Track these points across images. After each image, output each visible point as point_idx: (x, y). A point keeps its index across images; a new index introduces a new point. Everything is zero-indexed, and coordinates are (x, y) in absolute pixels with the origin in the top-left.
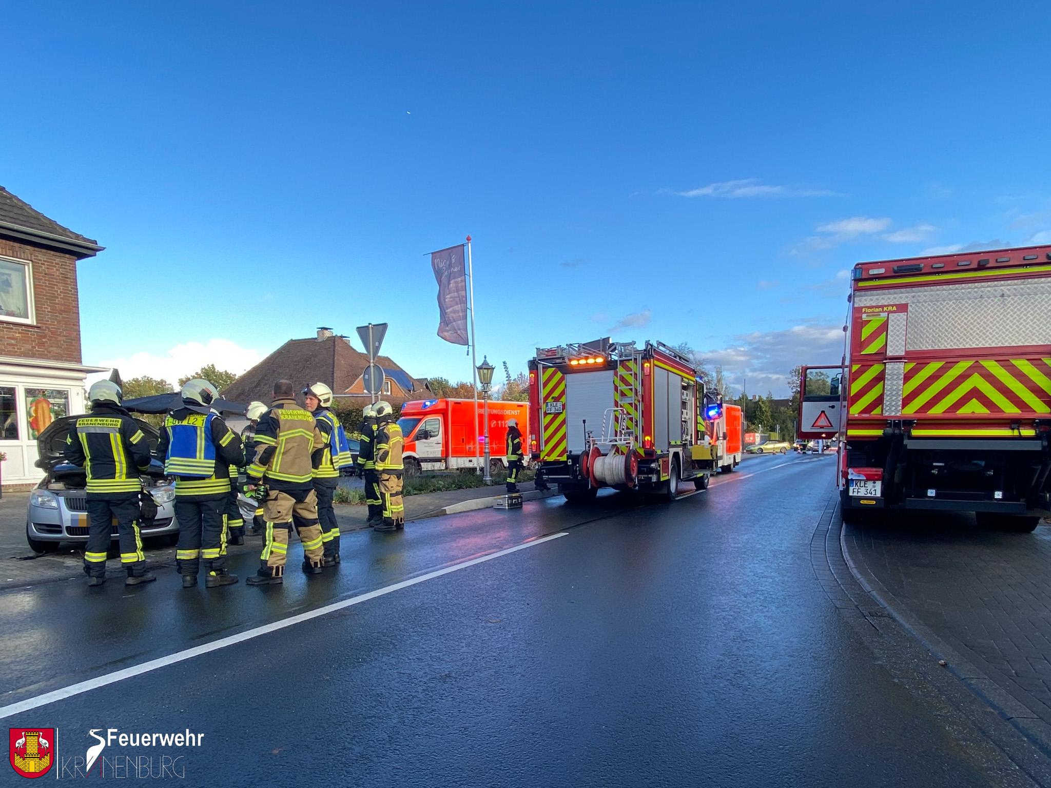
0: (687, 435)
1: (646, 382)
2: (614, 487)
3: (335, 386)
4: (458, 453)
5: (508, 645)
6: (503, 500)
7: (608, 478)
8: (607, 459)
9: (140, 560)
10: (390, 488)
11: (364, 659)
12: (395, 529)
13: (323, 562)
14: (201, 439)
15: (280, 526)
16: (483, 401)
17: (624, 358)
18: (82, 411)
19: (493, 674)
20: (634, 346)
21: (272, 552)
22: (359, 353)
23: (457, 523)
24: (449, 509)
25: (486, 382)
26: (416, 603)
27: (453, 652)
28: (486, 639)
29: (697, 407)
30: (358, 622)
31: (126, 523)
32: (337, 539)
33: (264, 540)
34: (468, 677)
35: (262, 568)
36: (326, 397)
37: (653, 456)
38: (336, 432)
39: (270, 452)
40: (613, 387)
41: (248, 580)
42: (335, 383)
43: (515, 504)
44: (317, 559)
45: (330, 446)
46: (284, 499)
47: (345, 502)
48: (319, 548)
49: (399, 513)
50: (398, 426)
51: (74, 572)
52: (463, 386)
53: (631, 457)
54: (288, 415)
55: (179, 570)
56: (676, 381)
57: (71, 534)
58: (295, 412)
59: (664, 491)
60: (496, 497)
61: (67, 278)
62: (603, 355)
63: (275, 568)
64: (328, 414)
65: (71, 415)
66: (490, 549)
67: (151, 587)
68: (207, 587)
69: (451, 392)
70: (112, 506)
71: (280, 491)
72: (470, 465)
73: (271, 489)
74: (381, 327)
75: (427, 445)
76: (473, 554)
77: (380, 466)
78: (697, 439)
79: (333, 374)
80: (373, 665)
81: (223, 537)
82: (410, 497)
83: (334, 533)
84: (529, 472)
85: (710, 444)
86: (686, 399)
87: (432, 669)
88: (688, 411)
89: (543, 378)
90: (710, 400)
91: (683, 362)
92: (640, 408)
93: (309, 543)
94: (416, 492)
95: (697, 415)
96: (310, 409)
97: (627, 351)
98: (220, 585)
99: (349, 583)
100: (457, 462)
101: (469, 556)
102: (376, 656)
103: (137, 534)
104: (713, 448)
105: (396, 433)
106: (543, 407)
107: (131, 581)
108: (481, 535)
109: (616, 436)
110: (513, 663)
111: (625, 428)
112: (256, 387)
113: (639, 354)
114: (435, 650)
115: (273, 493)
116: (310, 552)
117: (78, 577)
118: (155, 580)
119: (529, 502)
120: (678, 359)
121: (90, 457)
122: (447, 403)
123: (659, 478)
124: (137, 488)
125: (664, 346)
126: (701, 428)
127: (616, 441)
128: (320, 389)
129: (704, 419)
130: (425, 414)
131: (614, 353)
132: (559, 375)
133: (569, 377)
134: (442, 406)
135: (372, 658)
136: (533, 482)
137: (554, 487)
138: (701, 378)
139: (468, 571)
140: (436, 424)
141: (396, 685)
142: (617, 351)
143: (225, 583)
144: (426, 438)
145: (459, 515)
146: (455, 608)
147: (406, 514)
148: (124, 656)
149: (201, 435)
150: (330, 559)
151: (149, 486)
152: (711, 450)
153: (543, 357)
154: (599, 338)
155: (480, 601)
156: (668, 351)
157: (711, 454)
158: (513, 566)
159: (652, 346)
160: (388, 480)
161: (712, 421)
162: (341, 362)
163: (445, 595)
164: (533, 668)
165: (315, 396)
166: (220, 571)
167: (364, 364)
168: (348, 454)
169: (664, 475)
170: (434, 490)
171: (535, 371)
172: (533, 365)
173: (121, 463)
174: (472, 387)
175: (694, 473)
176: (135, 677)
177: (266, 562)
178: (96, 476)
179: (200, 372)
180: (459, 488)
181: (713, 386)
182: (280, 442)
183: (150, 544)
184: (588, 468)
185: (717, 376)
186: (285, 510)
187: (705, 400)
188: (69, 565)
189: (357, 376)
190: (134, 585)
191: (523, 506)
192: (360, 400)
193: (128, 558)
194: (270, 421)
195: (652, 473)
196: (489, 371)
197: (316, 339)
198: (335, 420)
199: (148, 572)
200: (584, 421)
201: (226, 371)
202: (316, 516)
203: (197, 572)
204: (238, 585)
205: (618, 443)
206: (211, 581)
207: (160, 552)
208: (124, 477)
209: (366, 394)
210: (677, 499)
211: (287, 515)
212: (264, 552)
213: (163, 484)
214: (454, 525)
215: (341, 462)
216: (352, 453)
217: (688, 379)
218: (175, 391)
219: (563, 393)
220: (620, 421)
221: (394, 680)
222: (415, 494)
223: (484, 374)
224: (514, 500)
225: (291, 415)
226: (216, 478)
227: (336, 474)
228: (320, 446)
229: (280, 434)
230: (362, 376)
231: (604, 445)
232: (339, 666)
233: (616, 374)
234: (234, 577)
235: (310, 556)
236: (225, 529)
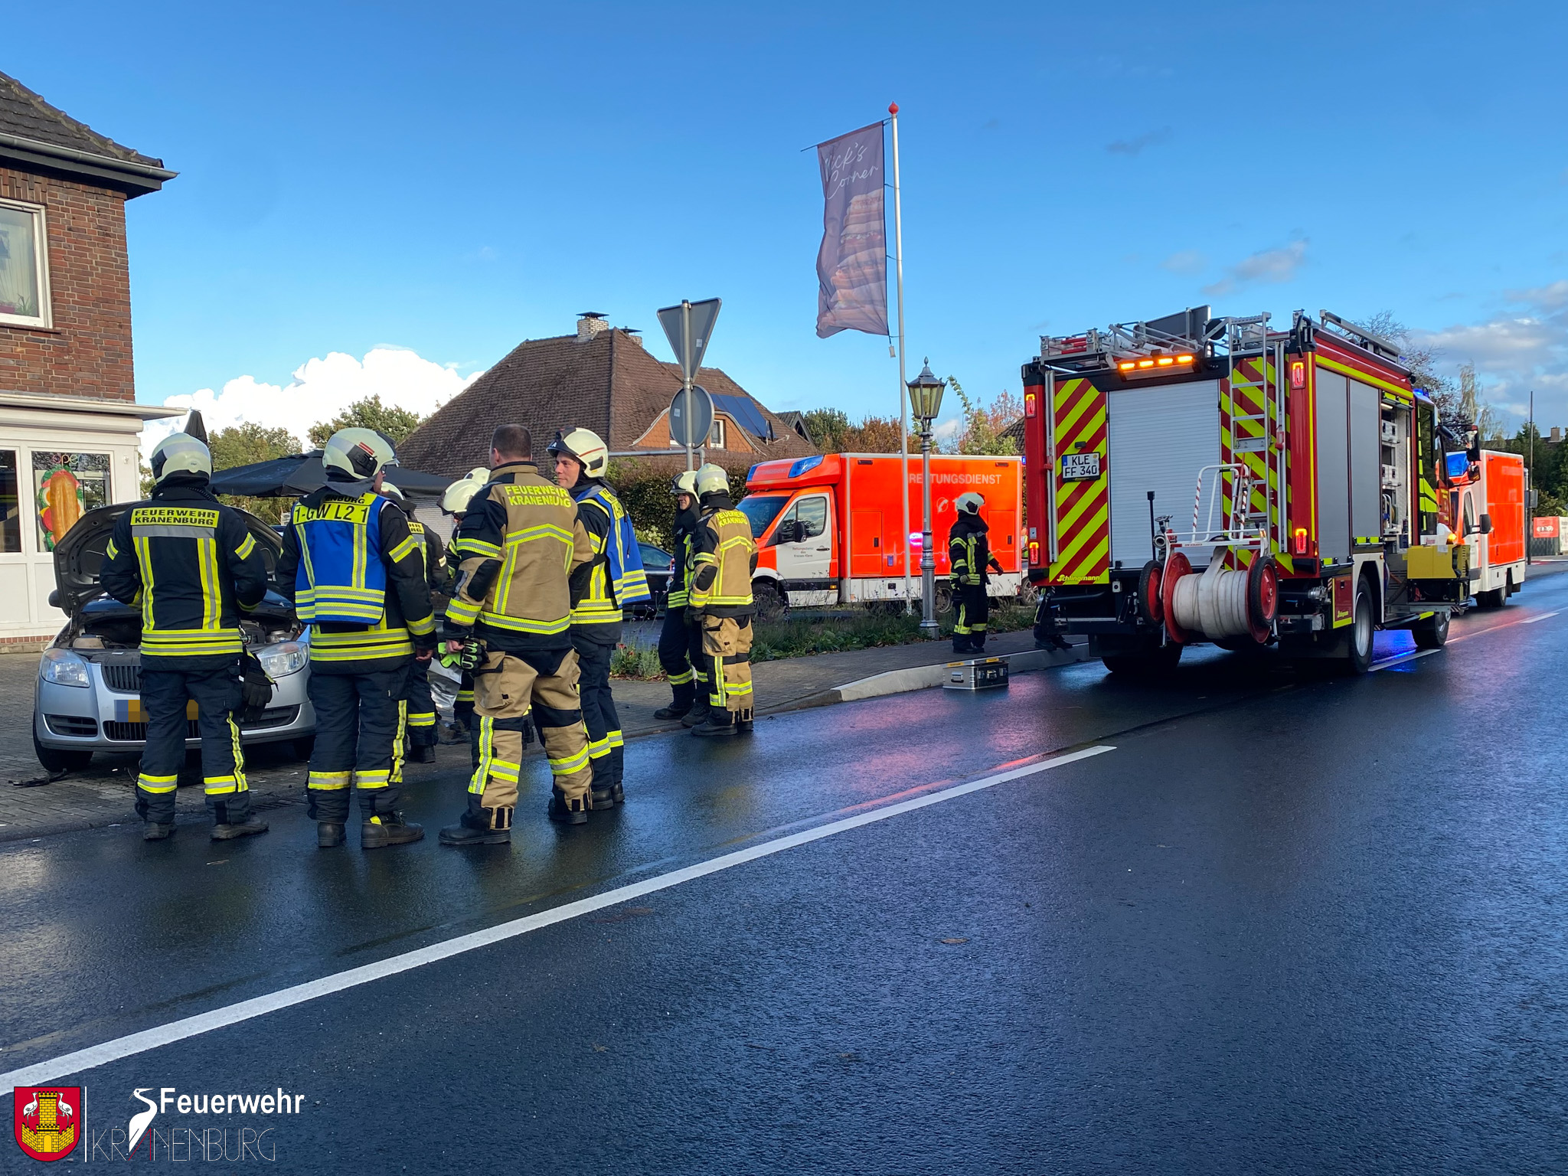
0: (1395, 522)
1: (1297, 403)
2: (1219, 642)
3: (612, 432)
4: (865, 570)
5: (986, 996)
6: (965, 671)
7: (1208, 620)
8: (1205, 580)
9: (240, 790)
10: (722, 645)
11: (676, 1012)
12: (733, 732)
13: (590, 801)
14: (360, 549)
15: (505, 725)
16: (921, 456)
17: (1243, 352)
18: (136, 498)
19: (953, 1059)
20: (1268, 324)
21: (490, 779)
22: (660, 363)
23: (866, 721)
24: (848, 691)
25: (926, 416)
26: (783, 895)
27: (863, 1005)
28: (936, 979)
29: (1418, 458)
30: (662, 931)
31: (215, 716)
32: (617, 753)
33: (476, 754)
34: (898, 1065)
35: (470, 811)
36: (595, 457)
37: (1314, 573)
38: (618, 529)
39: (489, 573)
40: (1216, 417)
41: (442, 835)
42: (612, 427)
43: (992, 680)
44: (579, 793)
45: (606, 559)
46: (515, 669)
47: (632, 675)
48: (583, 771)
49: (742, 698)
50: (742, 514)
51: (117, 812)
52: (874, 426)
53: (1262, 576)
54: (523, 495)
55: (313, 813)
56: (1367, 401)
57: (112, 738)
58: (537, 490)
59: (1341, 652)
60: (949, 665)
61: (107, 235)
62: (1193, 346)
63: (495, 811)
64: (601, 493)
65: (114, 503)
66: (938, 780)
67: (260, 847)
68: (364, 849)
69: (850, 438)
70: (190, 682)
71: (509, 653)
72: (890, 595)
73: (492, 648)
74: (708, 306)
75: (799, 553)
76: (901, 790)
77: (699, 600)
78: (1418, 531)
79: (608, 408)
80: (695, 1026)
81: (398, 747)
82: (766, 665)
83: (611, 740)
84: (1020, 610)
85: (1449, 542)
86: (1390, 441)
87: (818, 1042)
88: (1396, 468)
89: (1056, 402)
90: (1449, 444)
91: (1383, 356)
92: (1283, 463)
93: (563, 761)
94: (777, 654)
95: (1418, 476)
96: (563, 483)
97: (1252, 335)
98: (389, 845)
99: (643, 845)
100: (861, 590)
101: (894, 793)
102: (700, 1007)
103: (235, 739)
104: (1458, 552)
105: (734, 530)
106: (1057, 467)
107: (221, 832)
108: (917, 749)
109: (1226, 527)
110: (996, 1037)
111: (1248, 510)
112: (457, 439)
113: (1279, 341)
114: (824, 1000)
115: (496, 658)
116: (565, 779)
117: (123, 821)
118: (266, 830)
119: (1023, 677)
120: (1370, 350)
121: (152, 586)
122: (843, 462)
123: (1328, 621)
124: (235, 648)
125: (1338, 321)
126: (1428, 506)
127: (1227, 539)
128: (584, 443)
129: (1435, 486)
130: (797, 487)
131: (1219, 341)
132: (1093, 393)
133: (1116, 398)
134: (830, 469)
135: (693, 1010)
136: (1029, 635)
137: (1080, 643)
138: (1426, 393)
139: (892, 825)
140: (821, 509)
141: (744, 1072)
142: (1226, 337)
143: (399, 840)
144: (798, 540)
145: (869, 703)
146: (864, 908)
147: (757, 702)
148: (209, 984)
149: (360, 540)
150: (604, 795)
151: (257, 642)
152: (1455, 557)
153: (1056, 355)
154: (1184, 310)
155: (921, 894)
156: (1344, 332)
157: (1454, 567)
158: (991, 818)
159: (1309, 322)
160: (717, 629)
161: (1455, 490)
162: (625, 383)
163: (843, 878)
164: (1043, 1050)
165: (573, 456)
166: (388, 815)
167: (669, 385)
168: (641, 575)
169: (1341, 614)
170: (815, 649)
171: (1036, 388)
172: (1033, 375)
173: (213, 597)
174: (897, 428)
175: (1412, 609)
176: (228, 1027)
177: (478, 798)
178: (163, 622)
179: (349, 412)
180: (868, 645)
181: (1453, 410)
182: (508, 551)
183: (259, 757)
184: (1159, 602)
185: (1464, 387)
186: (516, 691)
187: (1437, 441)
188: (109, 798)
189: (655, 412)
190: (228, 839)
191: (1011, 685)
192: (661, 462)
193: (218, 785)
194: (489, 510)
195: (1312, 611)
196: (935, 390)
197: (575, 336)
198: (615, 504)
199: (254, 814)
200: (1151, 496)
201: (400, 410)
202: (574, 704)
203: (345, 817)
204: (420, 844)
205: (1232, 543)
206: (372, 836)
207: (278, 774)
208: (217, 624)
209: (674, 448)
210: (1372, 669)
211: (519, 702)
212: (475, 778)
213: (282, 639)
214: (859, 726)
215: (627, 593)
216: (647, 572)
217: (1396, 395)
218: (304, 452)
219: (1101, 434)
220: (1234, 494)
221: (739, 1060)
222: (775, 658)
223: (923, 397)
224: (989, 672)
225: (528, 495)
226: (389, 627)
227: (617, 617)
228: (586, 558)
229: (509, 536)
230: (669, 409)
231: (1197, 549)
232: (626, 1026)
233: (1225, 388)
234: (416, 828)
235: (565, 787)
236: (401, 730)
